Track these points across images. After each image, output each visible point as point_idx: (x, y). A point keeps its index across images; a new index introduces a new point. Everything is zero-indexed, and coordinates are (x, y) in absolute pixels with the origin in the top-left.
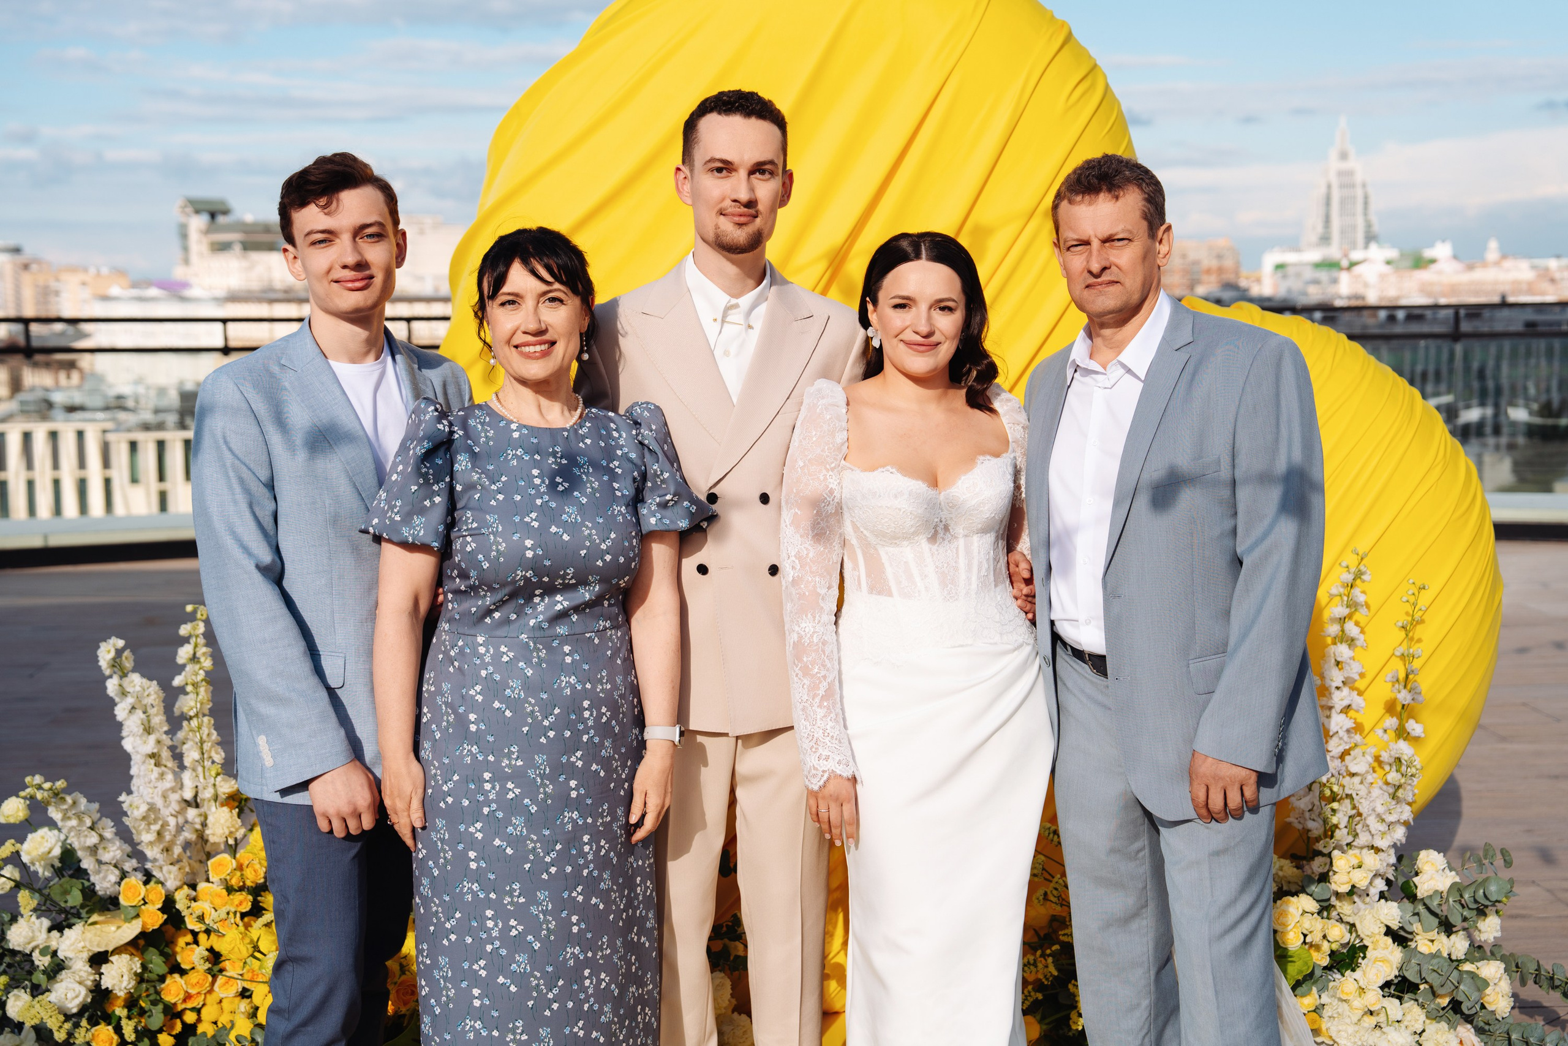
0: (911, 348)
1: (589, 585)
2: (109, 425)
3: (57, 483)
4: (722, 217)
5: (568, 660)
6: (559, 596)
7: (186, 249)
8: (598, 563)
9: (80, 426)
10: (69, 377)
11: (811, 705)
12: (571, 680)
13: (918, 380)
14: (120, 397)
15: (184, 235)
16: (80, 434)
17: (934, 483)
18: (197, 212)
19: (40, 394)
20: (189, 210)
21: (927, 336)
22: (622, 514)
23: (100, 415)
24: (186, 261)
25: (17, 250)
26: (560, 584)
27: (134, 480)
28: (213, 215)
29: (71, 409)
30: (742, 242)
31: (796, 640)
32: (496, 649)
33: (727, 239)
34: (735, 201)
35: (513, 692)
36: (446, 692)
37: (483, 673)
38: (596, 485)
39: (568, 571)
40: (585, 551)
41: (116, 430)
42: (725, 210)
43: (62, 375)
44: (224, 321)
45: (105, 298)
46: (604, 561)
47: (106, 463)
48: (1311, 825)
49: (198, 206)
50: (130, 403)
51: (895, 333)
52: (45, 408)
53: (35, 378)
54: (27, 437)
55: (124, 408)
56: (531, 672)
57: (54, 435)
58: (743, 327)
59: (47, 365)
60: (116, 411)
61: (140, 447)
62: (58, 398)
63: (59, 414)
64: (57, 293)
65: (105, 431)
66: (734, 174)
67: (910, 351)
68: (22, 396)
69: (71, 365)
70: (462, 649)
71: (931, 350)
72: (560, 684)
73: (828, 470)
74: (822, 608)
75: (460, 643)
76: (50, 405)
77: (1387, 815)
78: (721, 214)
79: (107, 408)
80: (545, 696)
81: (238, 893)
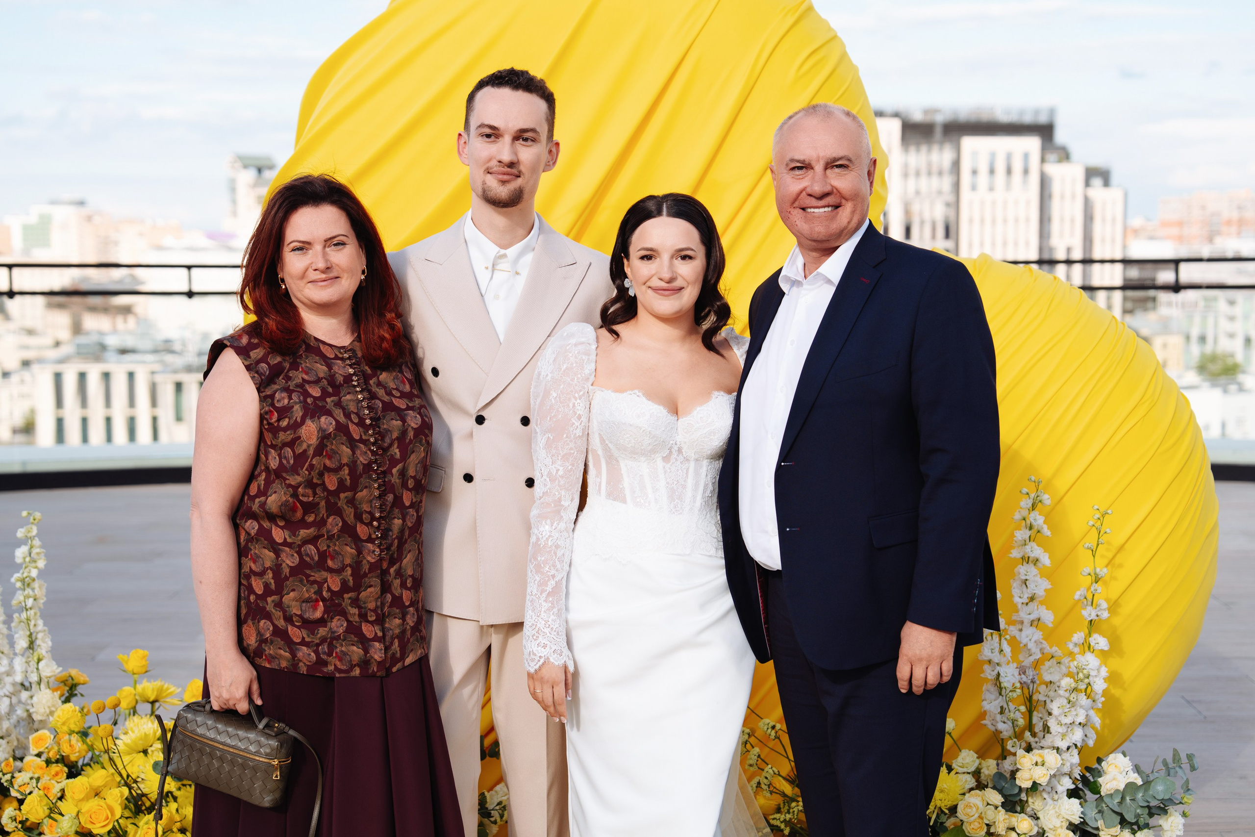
0: (657, 293)
2: (157, 367)
3: (108, 420)
4: (489, 175)
7: (234, 202)
9: (131, 367)
10: (125, 321)
11: (539, 598)
13: (665, 319)
14: (167, 341)
15: (233, 190)
16: (131, 375)
17: (675, 410)
18: (246, 167)
19: (94, 338)
20: (238, 164)
21: (671, 281)
23: (150, 358)
24: (234, 214)
25: (81, 203)
27: (179, 418)
28: (260, 170)
29: (123, 351)
30: (503, 197)
31: (535, 541)
33: (491, 194)
34: (500, 162)
41: (163, 372)
42: (491, 168)
43: (119, 320)
44: (189, 267)
45: (160, 248)
47: (154, 403)
48: (1001, 726)
49: (246, 162)
50: (177, 347)
51: (644, 280)
52: (98, 351)
53: (93, 323)
54: (82, 376)
55: (172, 352)
57: (106, 376)
58: (511, 274)
59: (106, 310)
60: (163, 353)
61: (185, 388)
62: (112, 341)
63: (111, 356)
64: (116, 243)
65: (153, 373)
66: (500, 139)
67: (657, 295)
68: (82, 340)
69: (127, 310)
71: (675, 294)
73: (576, 399)
74: (562, 517)
76: (103, 347)
77: (1063, 717)
78: (488, 172)
79: (155, 351)
81: (55, 765)
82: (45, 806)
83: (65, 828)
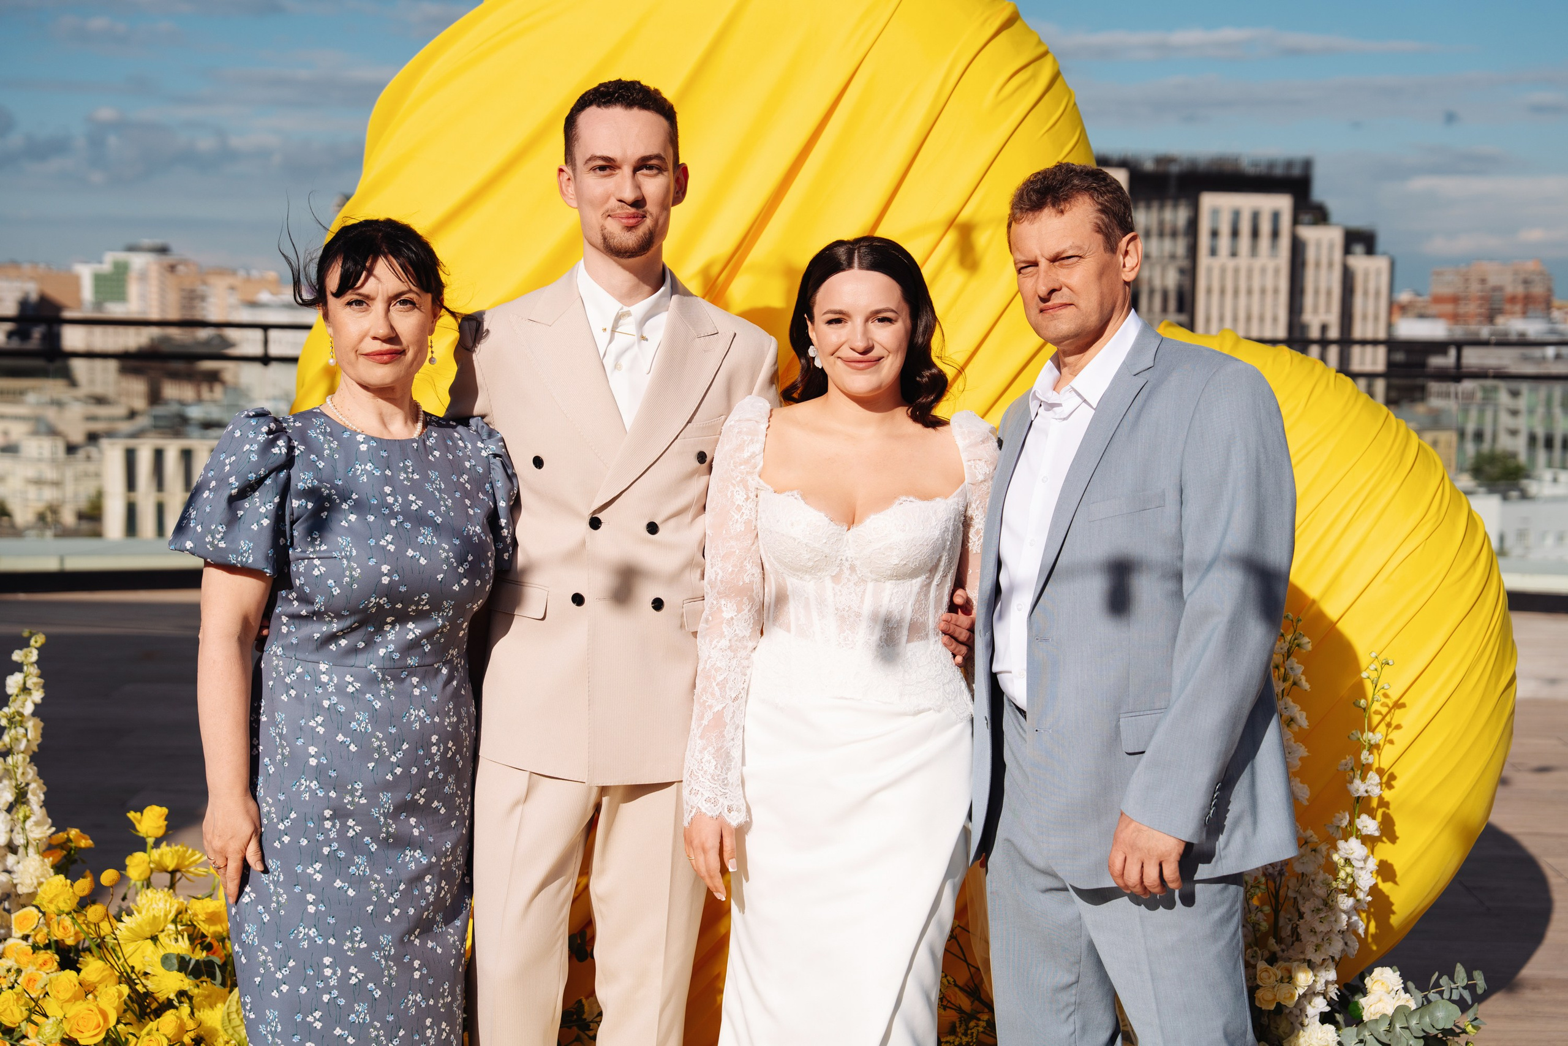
0: (849, 366)
1: (443, 611)
4: (610, 218)
5: (417, 692)
6: (410, 623)
8: (454, 588)
10: (210, 391)
12: (420, 713)
19: (174, 409)
22: (479, 535)
26: (413, 610)
29: (208, 425)
30: (627, 245)
32: (342, 677)
33: (613, 242)
34: (620, 200)
35: (360, 725)
36: (280, 723)
37: (326, 703)
38: (449, 502)
39: (423, 597)
40: (442, 576)
42: (610, 210)
43: (204, 388)
45: (253, 304)
46: (461, 585)
51: (832, 350)
52: (179, 424)
53: (174, 391)
54: (159, 455)
56: (379, 704)
57: (187, 455)
58: (635, 338)
59: (189, 376)
62: (195, 413)
63: (193, 430)
64: (204, 298)
66: (617, 171)
67: (848, 368)
68: (160, 410)
70: (300, 677)
71: (873, 366)
72: (409, 718)
74: (724, 632)
75: (299, 670)
76: (184, 420)
78: (609, 215)
80: (393, 731)
81: (43, 951)
82: (22, 1005)
83: (48, 1035)
